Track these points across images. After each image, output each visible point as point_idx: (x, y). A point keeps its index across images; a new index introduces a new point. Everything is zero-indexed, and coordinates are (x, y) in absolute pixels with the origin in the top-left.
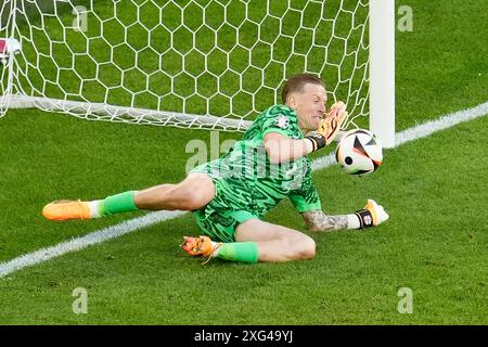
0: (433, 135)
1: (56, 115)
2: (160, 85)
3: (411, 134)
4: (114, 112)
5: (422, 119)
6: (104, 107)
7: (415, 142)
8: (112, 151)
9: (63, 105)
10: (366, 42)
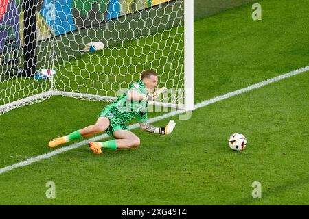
0: (208, 105)
1: (69, 98)
2: (107, 87)
3: (200, 105)
4: (90, 97)
5: (204, 100)
6: (87, 95)
7: (201, 108)
8: (90, 111)
9: (72, 94)
10: (183, 71)
